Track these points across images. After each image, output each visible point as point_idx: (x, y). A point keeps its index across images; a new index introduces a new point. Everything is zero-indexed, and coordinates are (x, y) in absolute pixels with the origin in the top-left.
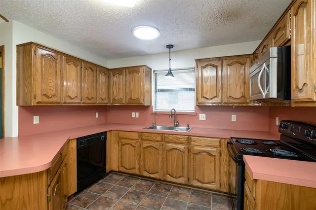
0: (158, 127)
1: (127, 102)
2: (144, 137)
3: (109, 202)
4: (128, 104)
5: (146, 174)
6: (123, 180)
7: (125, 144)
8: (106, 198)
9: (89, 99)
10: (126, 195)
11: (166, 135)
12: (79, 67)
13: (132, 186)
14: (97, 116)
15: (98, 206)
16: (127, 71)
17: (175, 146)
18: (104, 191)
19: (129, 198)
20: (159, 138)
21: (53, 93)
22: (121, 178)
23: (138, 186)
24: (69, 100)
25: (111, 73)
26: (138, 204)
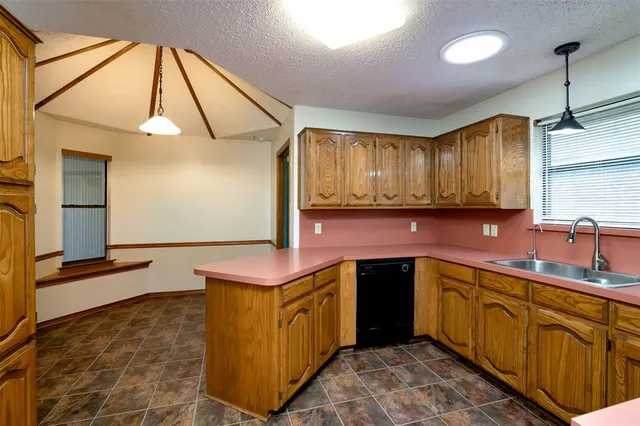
0: (538, 264)
1: (464, 201)
2: (485, 282)
3: (393, 384)
4: (466, 204)
5: (487, 366)
6: (442, 361)
7: (448, 289)
8: (392, 374)
9: (388, 198)
10: (429, 387)
11: (535, 285)
12: (370, 147)
13: (451, 377)
14: (414, 227)
15: (374, 379)
16: (464, 134)
17: (561, 319)
18: (398, 363)
19: (430, 395)
20: (519, 290)
21: (331, 191)
22: (438, 355)
23: (465, 384)
24: (354, 201)
25: (436, 144)
26: (439, 413)
